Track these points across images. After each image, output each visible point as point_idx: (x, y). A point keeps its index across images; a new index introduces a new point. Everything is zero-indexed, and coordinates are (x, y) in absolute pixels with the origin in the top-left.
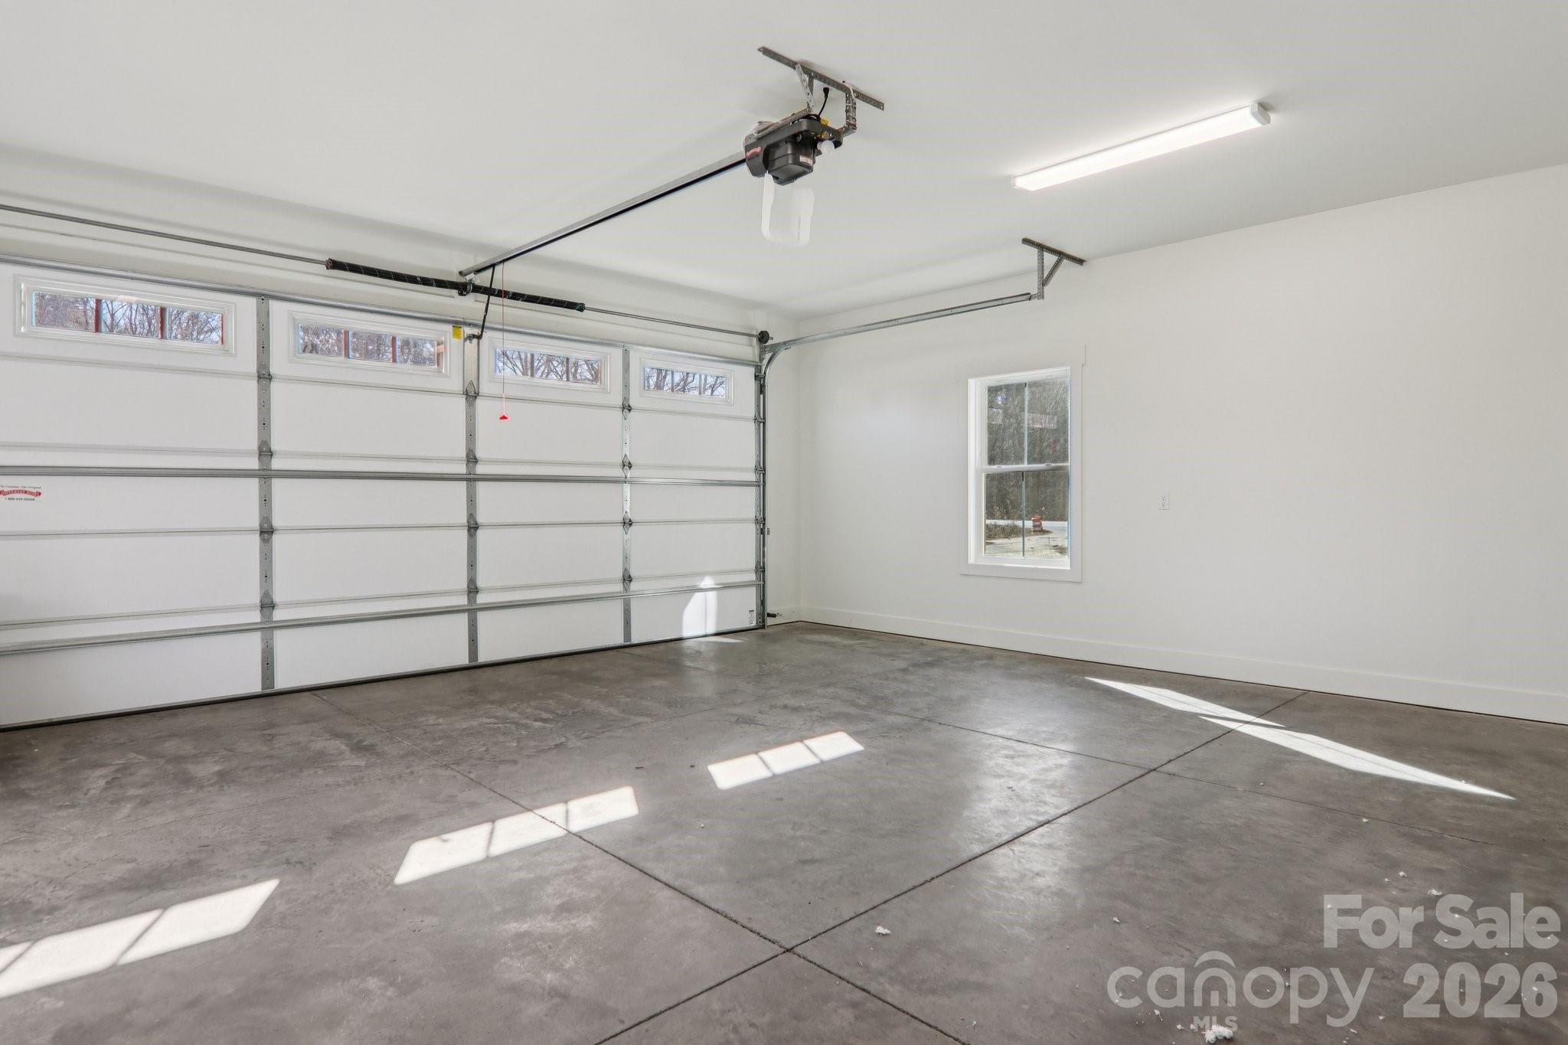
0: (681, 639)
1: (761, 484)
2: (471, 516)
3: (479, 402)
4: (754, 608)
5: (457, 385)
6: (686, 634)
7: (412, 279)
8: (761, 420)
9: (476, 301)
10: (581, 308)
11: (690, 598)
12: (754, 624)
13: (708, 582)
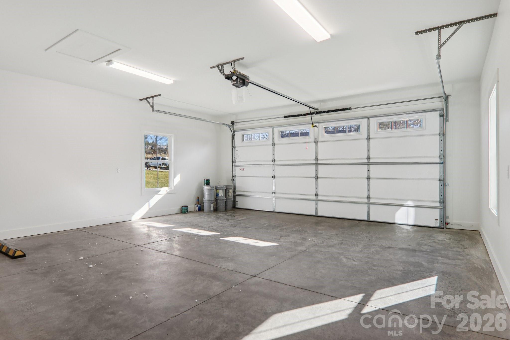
0: (394, 224)
1: (443, 163)
2: (316, 175)
3: (319, 143)
4: (438, 218)
5: (312, 140)
6: (396, 222)
7: (301, 115)
8: (443, 134)
9: (320, 116)
10: (350, 109)
11: (399, 209)
12: (438, 225)
13: (410, 203)
